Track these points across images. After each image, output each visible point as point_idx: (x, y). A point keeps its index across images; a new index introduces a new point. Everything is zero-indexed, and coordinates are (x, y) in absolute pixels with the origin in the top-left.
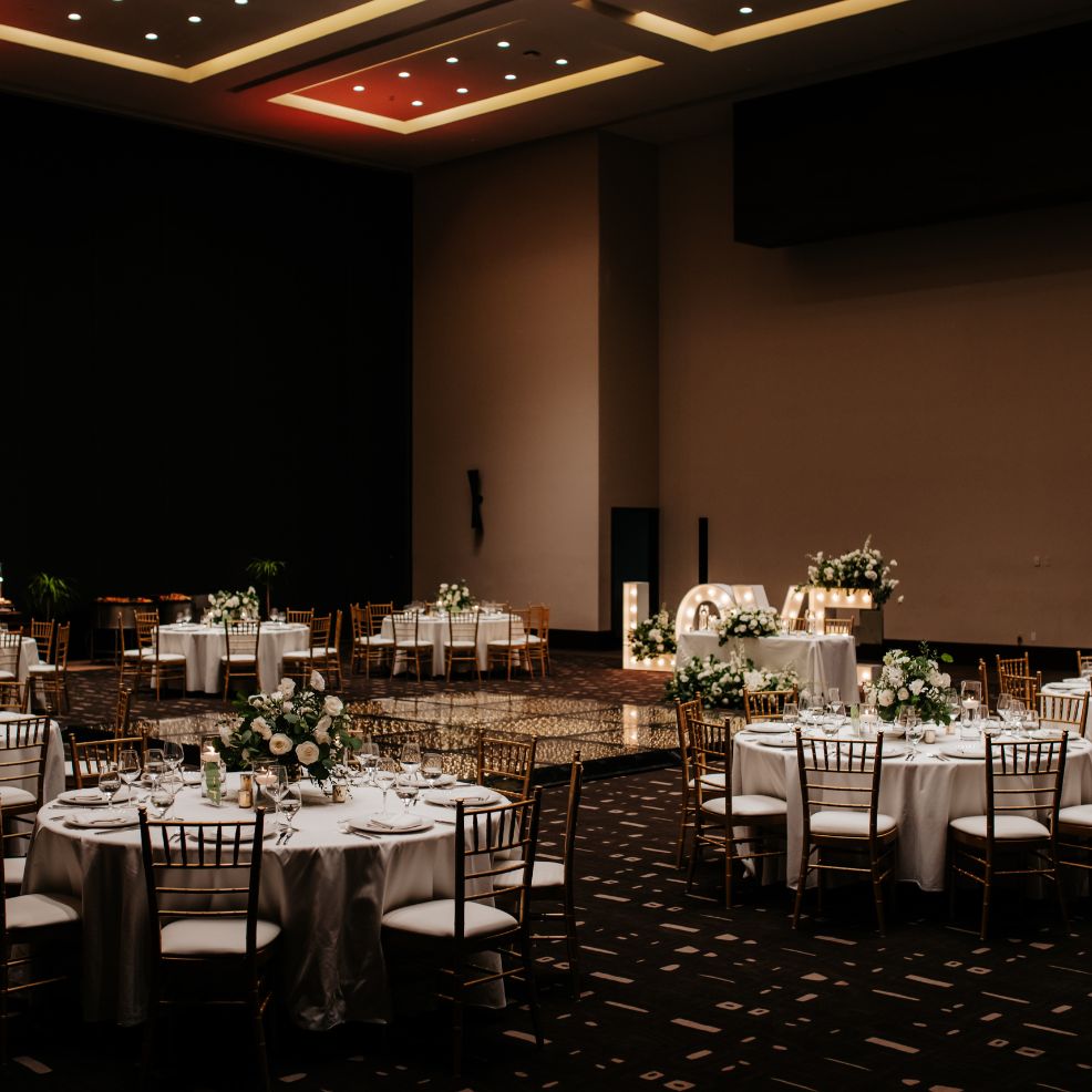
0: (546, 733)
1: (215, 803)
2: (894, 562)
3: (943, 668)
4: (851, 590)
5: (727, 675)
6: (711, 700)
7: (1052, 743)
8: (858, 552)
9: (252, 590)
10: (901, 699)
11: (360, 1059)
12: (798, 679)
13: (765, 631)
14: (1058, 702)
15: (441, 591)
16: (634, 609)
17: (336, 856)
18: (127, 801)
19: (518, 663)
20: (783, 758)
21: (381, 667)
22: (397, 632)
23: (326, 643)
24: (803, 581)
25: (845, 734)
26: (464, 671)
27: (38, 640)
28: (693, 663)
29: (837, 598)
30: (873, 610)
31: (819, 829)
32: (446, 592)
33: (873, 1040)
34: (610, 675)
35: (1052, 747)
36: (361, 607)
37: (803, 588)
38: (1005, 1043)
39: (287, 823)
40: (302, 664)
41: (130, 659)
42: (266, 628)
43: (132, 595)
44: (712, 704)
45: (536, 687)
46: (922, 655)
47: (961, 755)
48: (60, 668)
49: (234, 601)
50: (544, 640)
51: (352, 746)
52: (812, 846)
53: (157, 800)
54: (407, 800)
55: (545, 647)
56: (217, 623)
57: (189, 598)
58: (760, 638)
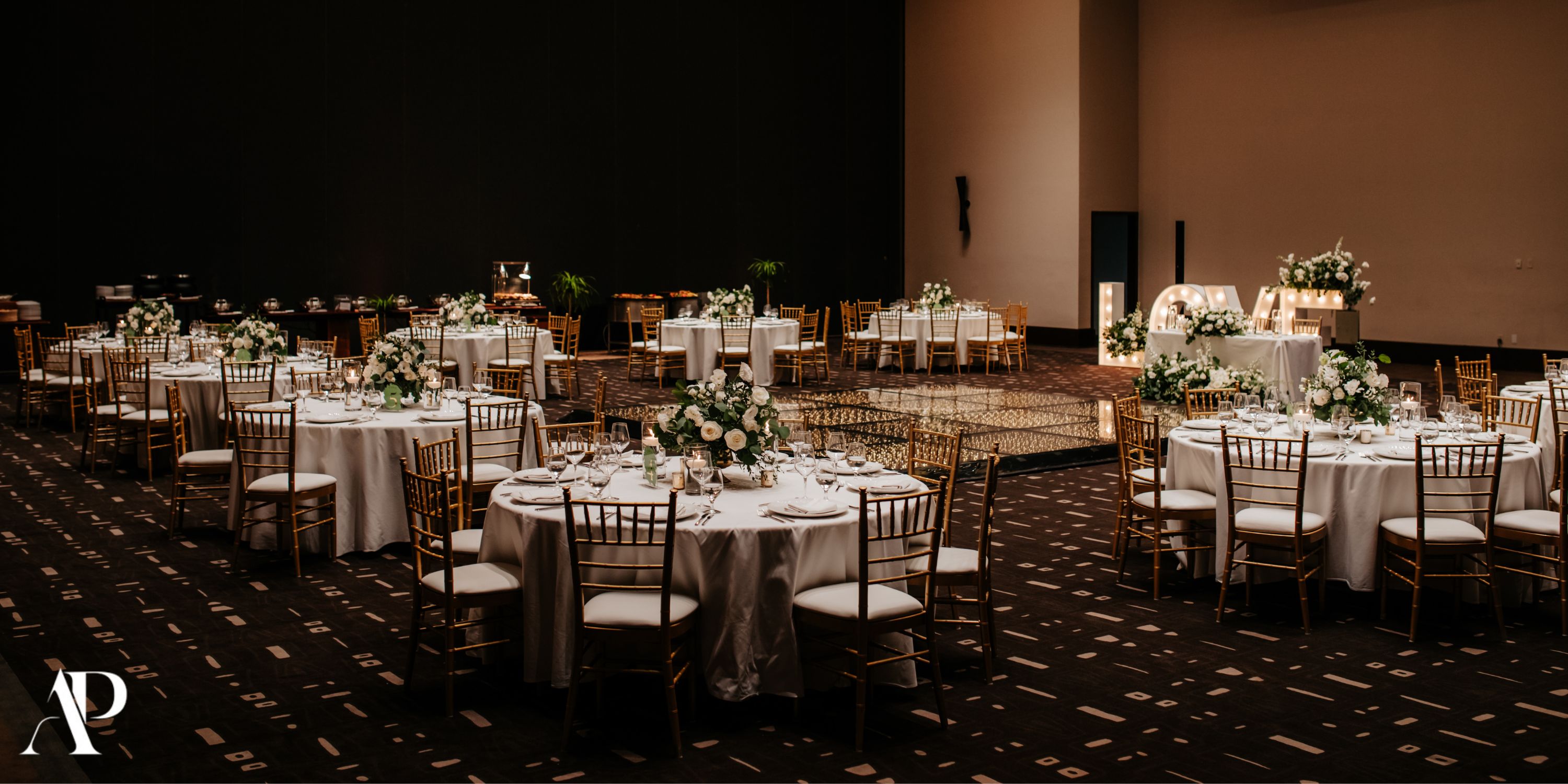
0: (1011, 424)
1: (652, 485)
2: (1365, 264)
3: (1382, 369)
4: (1322, 291)
5: (1193, 372)
6: (1178, 396)
7: (1487, 446)
8: (1329, 254)
9: (747, 287)
10: (1336, 398)
11: (771, 729)
12: (1263, 377)
13: (1231, 331)
14: (1518, 405)
15: (925, 290)
16: (1109, 308)
17: (750, 537)
18: (573, 480)
19: (996, 358)
20: (1213, 454)
21: (868, 359)
22: (882, 328)
23: (814, 337)
24: (1273, 282)
25: (1279, 432)
26: (946, 365)
27: (553, 332)
28: (1161, 360)
29: (1308, 299)
30: (1344, 310)
31: (1243, 526)
32: (930, 291)
33: (1278, 738)
34: (1085, 370)
35: (1486, 450)
36: (851, 304)
37: (1274, 289)
38: (1416, 749)
39: (709, 504)
40: (792, 357)
41: (636, 350)
42: (758, 324)
43: (646, 293)
44: (1178, 400)
45: (1011, 381)
46: (1359, 355)
47: (1394, 456)
48: (572, 357)
49: (731, 298)
50: (1022, 337)
51: (782, 435)
52: (1237, 542)
53: (593, 480)
54: (826, 486)
55: (1022, 343)
56: (715, 318)
57: (696, 295)
58: (1226, 337)
